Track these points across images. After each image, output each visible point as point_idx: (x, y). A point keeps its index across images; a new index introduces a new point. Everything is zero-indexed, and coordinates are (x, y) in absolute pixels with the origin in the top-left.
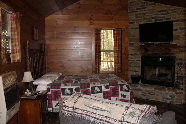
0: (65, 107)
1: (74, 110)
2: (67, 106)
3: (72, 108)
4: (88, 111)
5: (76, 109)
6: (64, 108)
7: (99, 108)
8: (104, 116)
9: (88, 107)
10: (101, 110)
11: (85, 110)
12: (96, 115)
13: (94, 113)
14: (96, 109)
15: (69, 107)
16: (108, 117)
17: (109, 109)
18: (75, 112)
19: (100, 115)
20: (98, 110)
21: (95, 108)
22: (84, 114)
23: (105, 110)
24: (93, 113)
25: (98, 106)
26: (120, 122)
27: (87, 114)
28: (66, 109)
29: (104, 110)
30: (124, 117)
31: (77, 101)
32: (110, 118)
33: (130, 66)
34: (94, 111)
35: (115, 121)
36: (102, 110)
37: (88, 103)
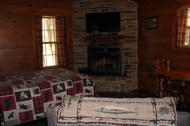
0: (63, 119)
1: (79, 120)
2: (65, 117)
3: (75, 118)
4: (102, 118)
5: (81, 118)
6: (61, 120)
7: (119, 111)
8: (128, 119)
9: (103, 112)
10: (123, 113)
11: (97, 117)
12: (117, 120)
13: (113, 119)
14: (116, 113)
15: (68, 118)
16: (135, 120)
17: (133, 110)
18: (81, 122)
19: (123, 119)
20: (119, 113)
21: (113, 112)
22: (96, 123)
23: (129, 112)
24: (111, 119)
25: (117, 108)
26: (152, 122)
27: (102, 121)
28: (64, 121)
29: (127, 112)
30: (156, 115)
31: (79, 107)
32: (138, 120)
33: (75, 59)
34: (114, 116)
35: (145, 121)
36: (125, 113)
37: (99, 108)
